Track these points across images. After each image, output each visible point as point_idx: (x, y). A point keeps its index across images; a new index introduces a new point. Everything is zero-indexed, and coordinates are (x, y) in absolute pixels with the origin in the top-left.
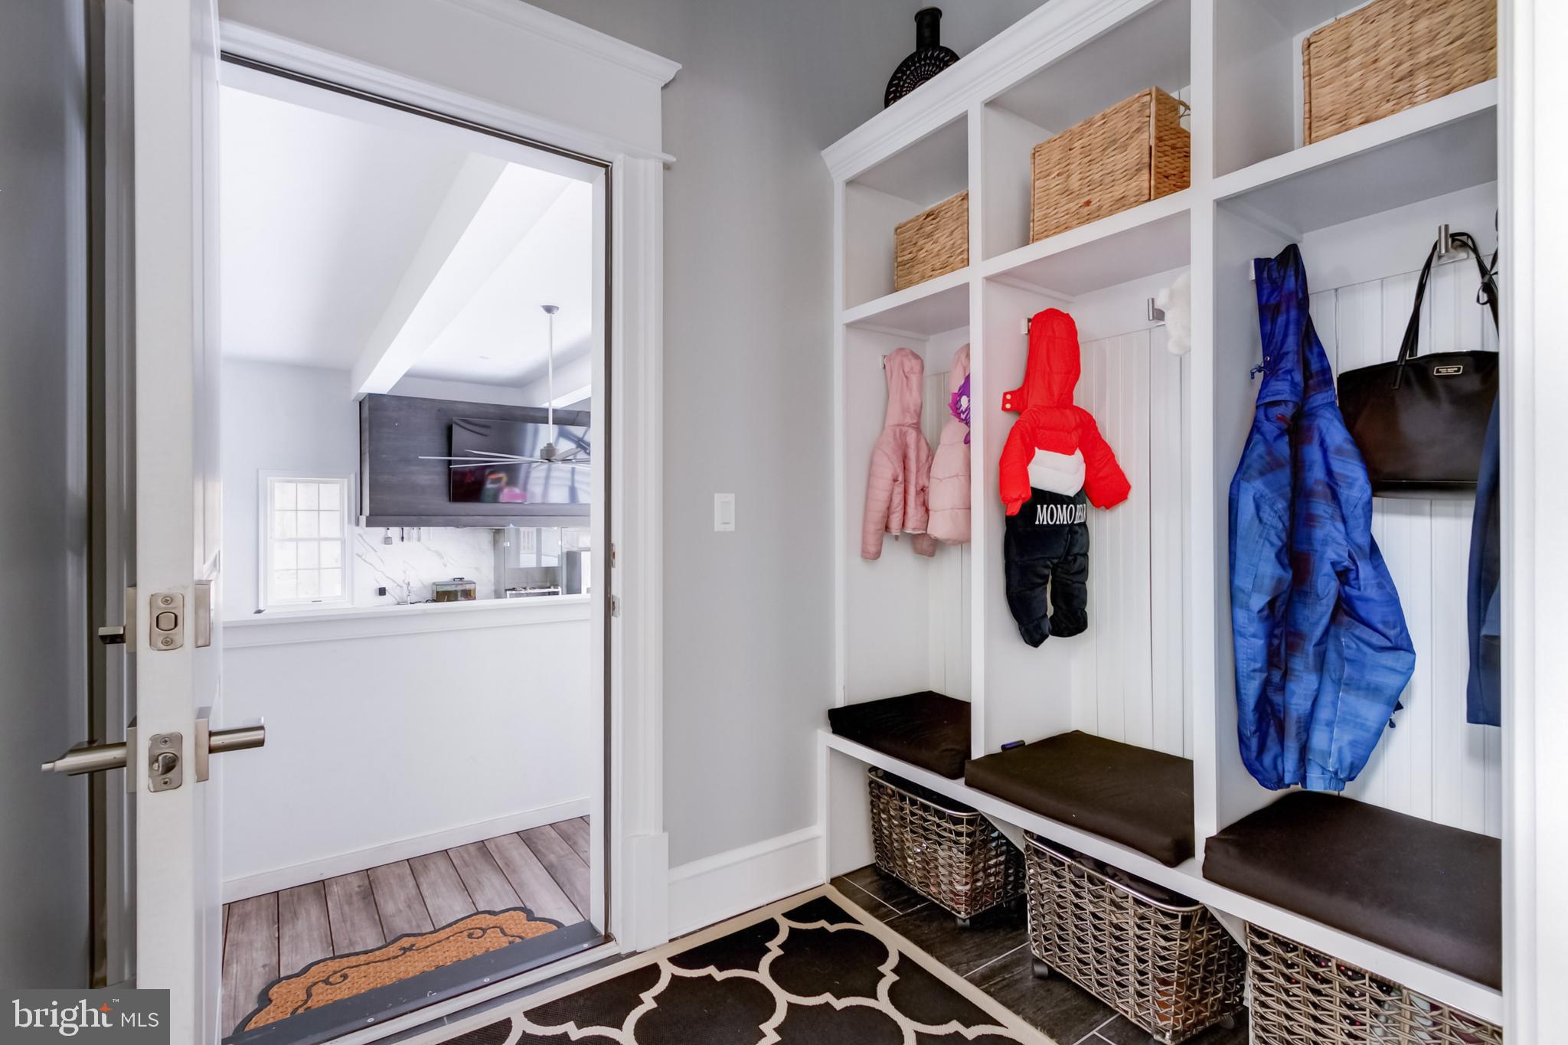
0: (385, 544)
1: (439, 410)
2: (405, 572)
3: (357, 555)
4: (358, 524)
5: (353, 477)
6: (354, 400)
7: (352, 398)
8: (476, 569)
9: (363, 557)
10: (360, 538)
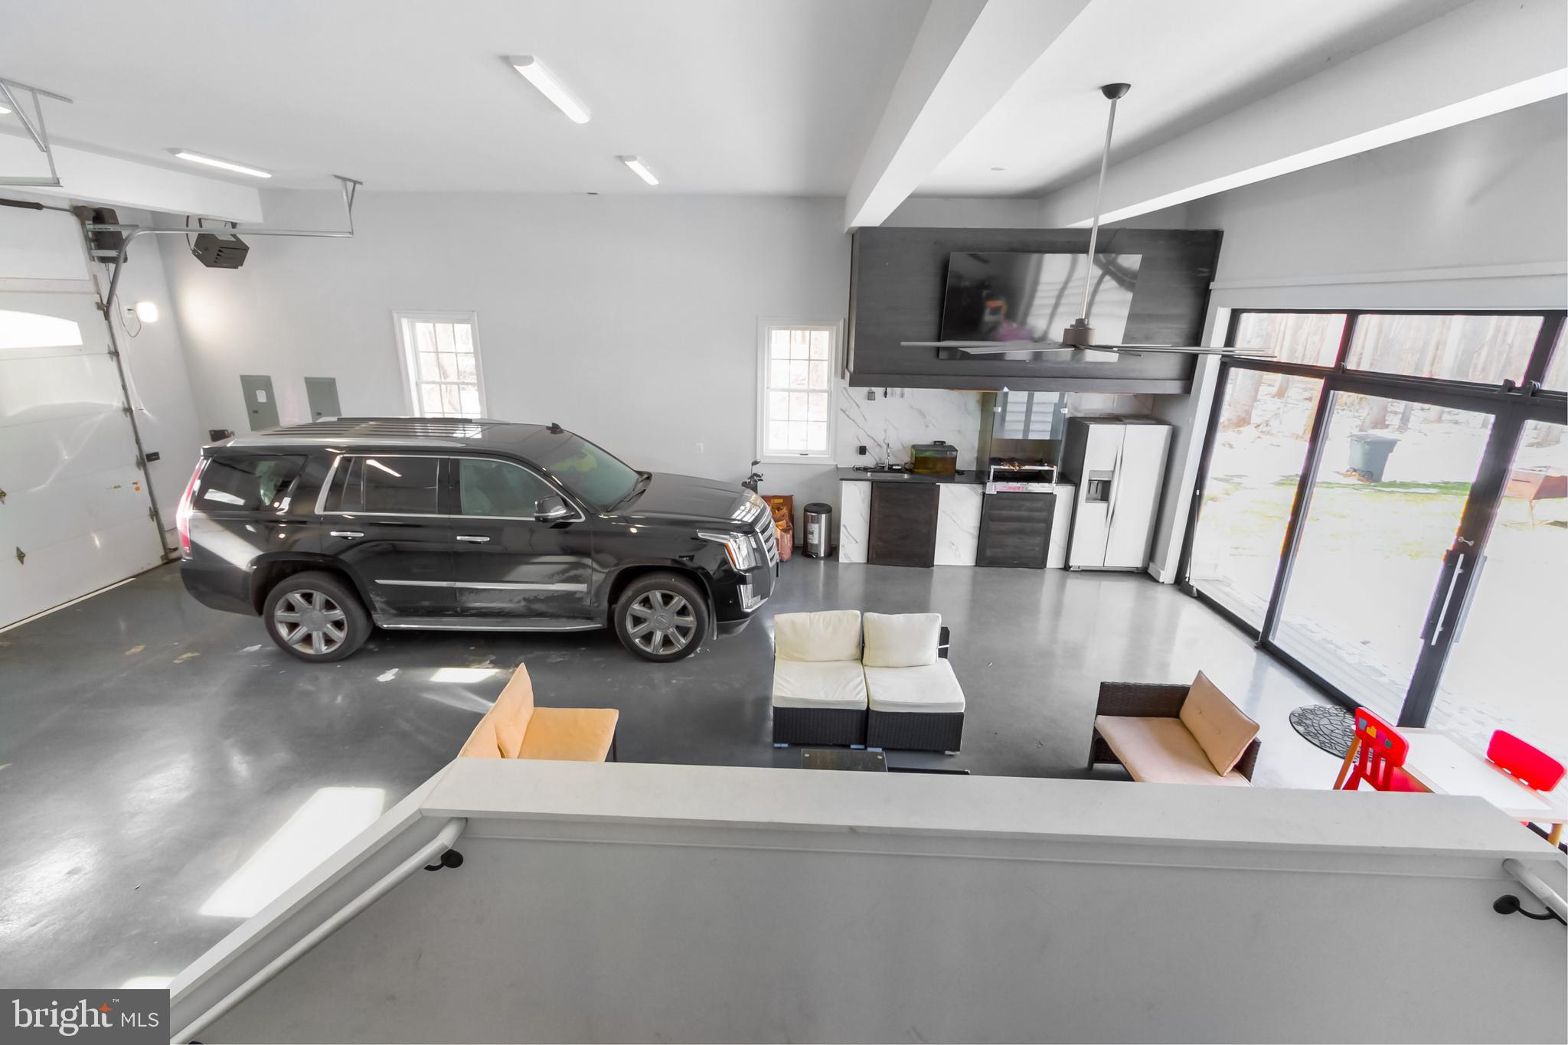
0: (869, 399)
1: (935, 243)
2: (885, 431)
3: (842, 410)
4: (843, 377)
5: (841, 323)
6: (847, 233)
7: (846, 231)
8: (959, 432)
9: (847, 413)
10: (844, 392)
